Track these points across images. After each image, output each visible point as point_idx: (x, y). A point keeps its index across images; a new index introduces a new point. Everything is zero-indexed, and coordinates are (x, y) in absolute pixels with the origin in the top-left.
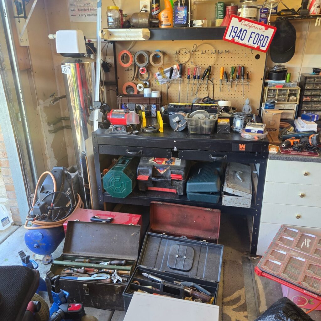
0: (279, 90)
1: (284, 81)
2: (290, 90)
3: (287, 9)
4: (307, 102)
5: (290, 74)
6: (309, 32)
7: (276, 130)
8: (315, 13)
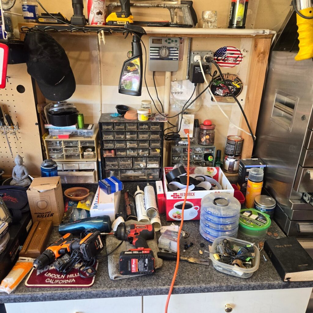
0: (65, 142)
1: (74, 127)
2: (82, 142)
3: (46, 13)
4: (110, 159)
5: (82, 115)
6: (101, 52)
7: (52, 215)
8: (97, 23)
